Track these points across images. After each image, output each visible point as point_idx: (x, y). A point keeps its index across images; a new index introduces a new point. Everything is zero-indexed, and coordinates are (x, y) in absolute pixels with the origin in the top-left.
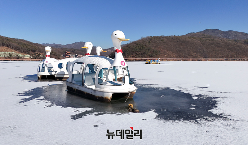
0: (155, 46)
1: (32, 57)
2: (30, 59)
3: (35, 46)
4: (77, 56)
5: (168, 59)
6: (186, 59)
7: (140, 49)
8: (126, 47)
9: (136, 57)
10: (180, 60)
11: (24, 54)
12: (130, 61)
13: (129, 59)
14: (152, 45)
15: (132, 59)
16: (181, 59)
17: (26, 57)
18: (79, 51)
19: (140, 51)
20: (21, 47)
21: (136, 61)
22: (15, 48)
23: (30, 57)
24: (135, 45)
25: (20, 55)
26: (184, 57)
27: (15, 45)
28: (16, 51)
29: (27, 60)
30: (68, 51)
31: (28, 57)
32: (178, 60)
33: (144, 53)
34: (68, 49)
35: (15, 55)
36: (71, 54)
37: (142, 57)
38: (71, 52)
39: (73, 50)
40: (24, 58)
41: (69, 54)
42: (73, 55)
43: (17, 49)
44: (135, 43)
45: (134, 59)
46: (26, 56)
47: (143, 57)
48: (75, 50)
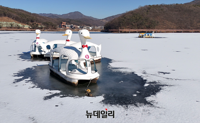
0: (154, 16)
1: (31, 27)
2: (29, 29)
3: (33, 16)
4: (73, 26)
5: (167, 30)
6: (188, 30)
7: (136, 20)
8: (122, 17)
9: (132, 29)
10: (181, 32)
11: (24, 24)
12: (125, 32)
13: (124, 30)
14: (151, 14)
15: (127, 30)
16: (182, 30)
17: (26, 28)
18: (75, 21)
19: (137, 22)
20: (20, 17)
21: (131, 32)
22: (16, 18)
23: (29, 27)
24: (131, 15)
25: (20, 25)
26: (186, 27)
27: (15, 15)
28: (16, 21)
29: (26, 30)
30: (64, 21)
31: (27, 28)
32: (178, 31)
33: (140, 24)
34: (64, 19)
35: (15, 25)
36: (66, 24)
37: (138, 28)
38: (67, 22)
39: (69, 20)
40: (24, 28)
41: (65, 25)
42: (69, 26)
43: (17, 19)
44: (132, 12)
45: (129, 30)
46: (25, 26)
47: (140, 28)
48: (71, 20)
